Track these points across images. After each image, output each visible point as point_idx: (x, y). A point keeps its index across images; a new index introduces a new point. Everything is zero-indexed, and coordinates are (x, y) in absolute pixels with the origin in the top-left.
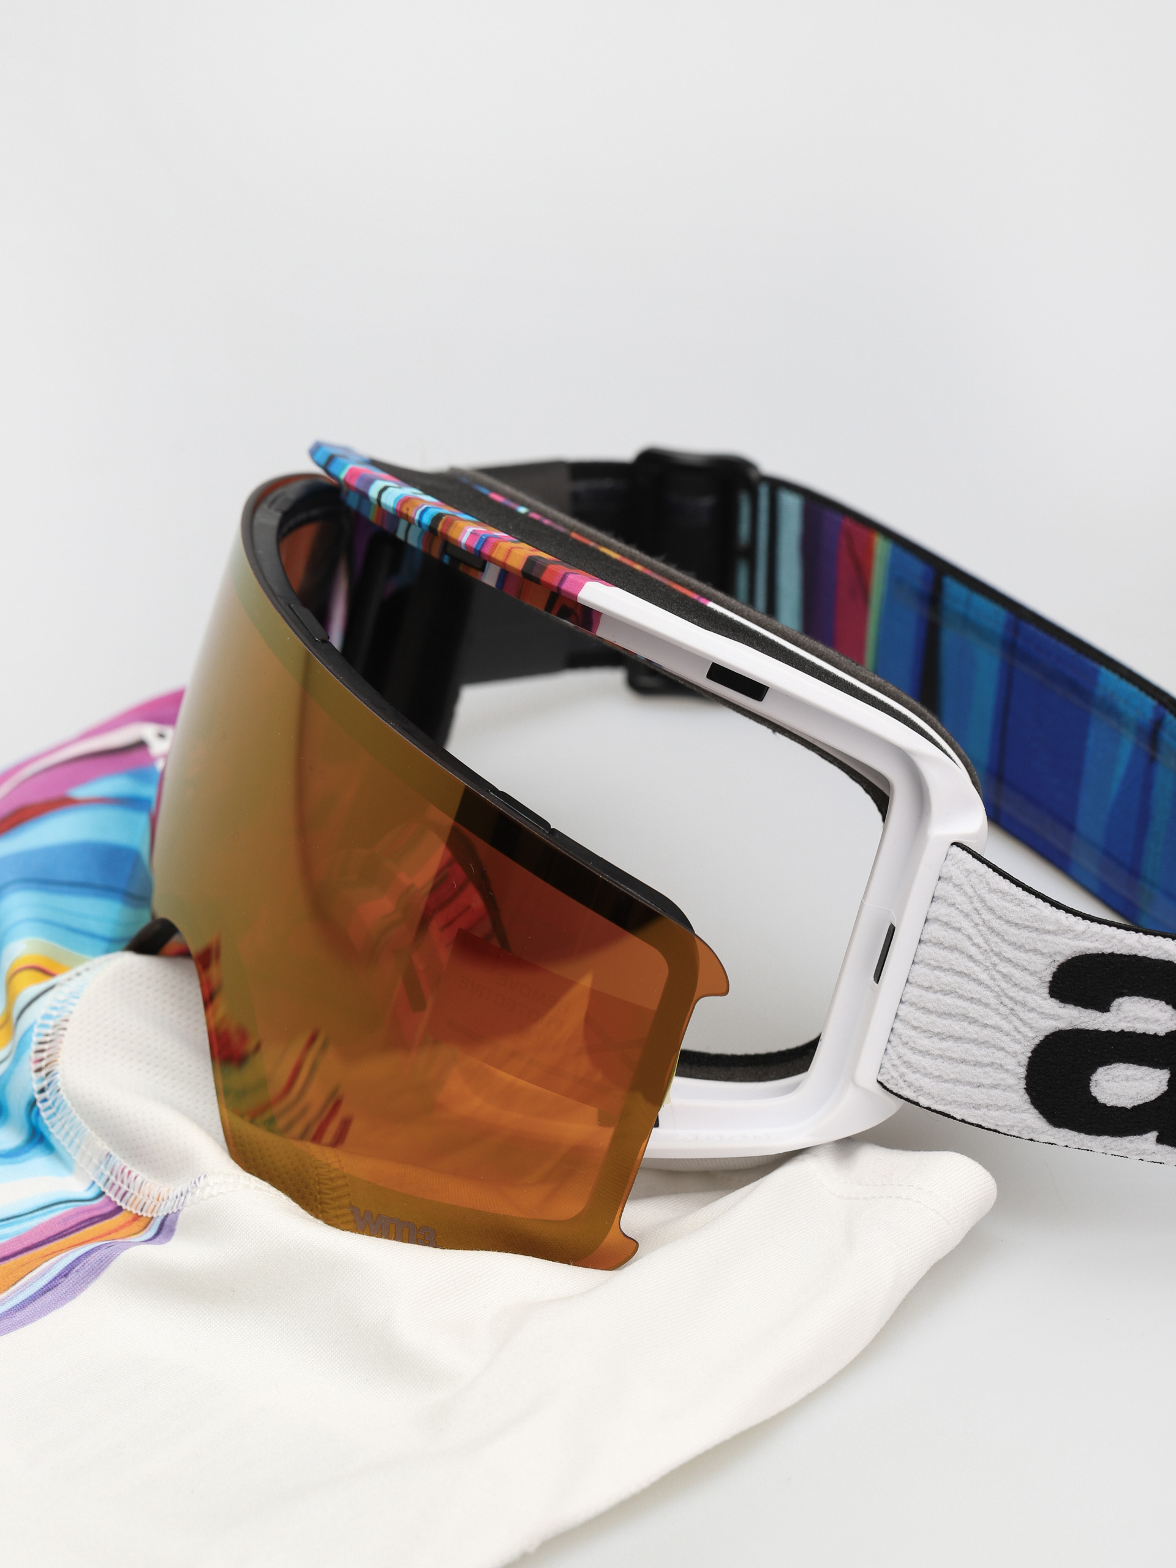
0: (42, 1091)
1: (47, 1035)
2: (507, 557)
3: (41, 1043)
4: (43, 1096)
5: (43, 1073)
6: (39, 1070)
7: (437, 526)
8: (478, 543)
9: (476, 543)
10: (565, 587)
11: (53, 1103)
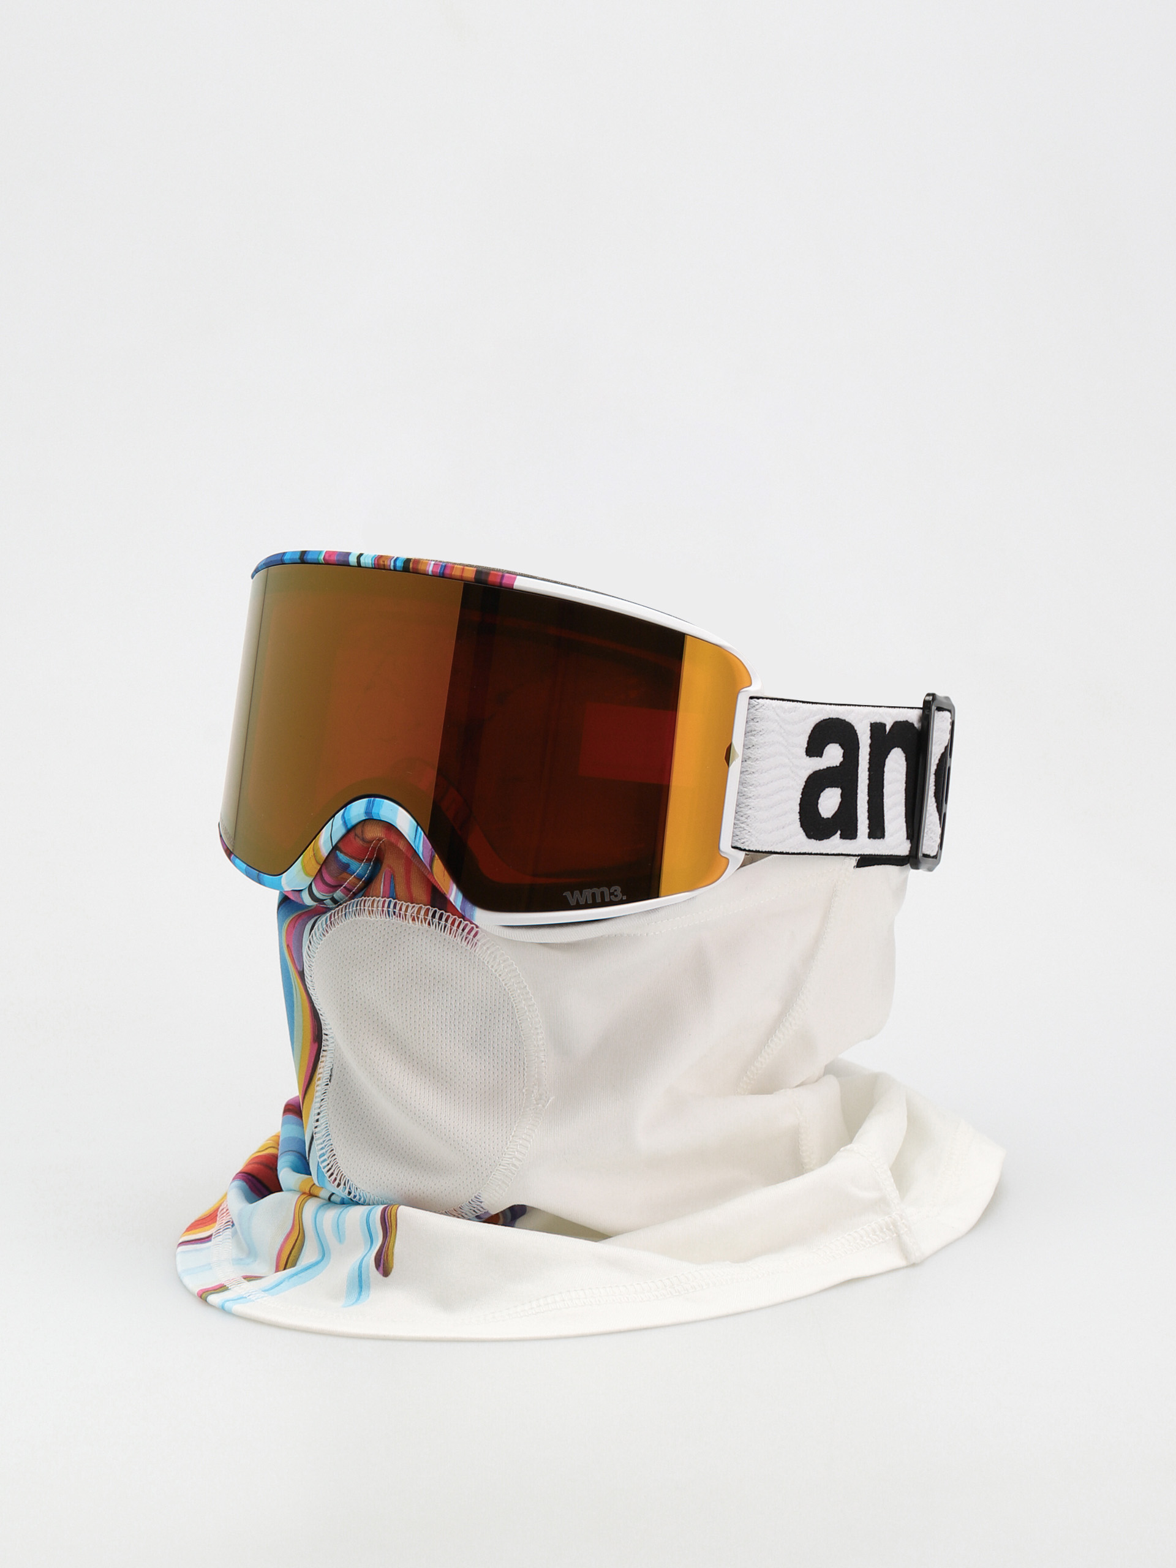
0: (350, 1193)
1: (328, 1164)
2: (463, 572)
3: (328, 1171)
4: (352, 1195)
5: (342, 1186)
6: (339, 1185)
7: (409, 565)
8: (441, 569)
9: (439, 569)
10: (505, 581)
11: (360, 1196)
